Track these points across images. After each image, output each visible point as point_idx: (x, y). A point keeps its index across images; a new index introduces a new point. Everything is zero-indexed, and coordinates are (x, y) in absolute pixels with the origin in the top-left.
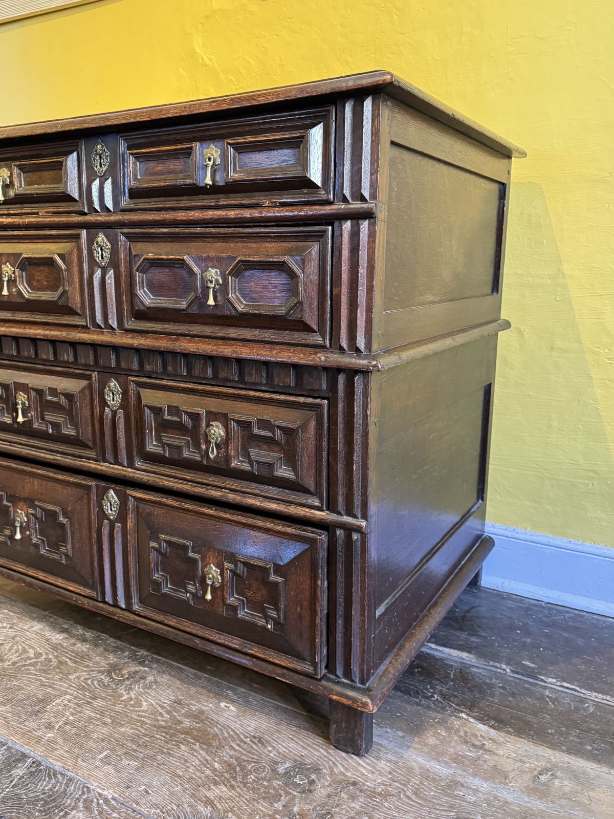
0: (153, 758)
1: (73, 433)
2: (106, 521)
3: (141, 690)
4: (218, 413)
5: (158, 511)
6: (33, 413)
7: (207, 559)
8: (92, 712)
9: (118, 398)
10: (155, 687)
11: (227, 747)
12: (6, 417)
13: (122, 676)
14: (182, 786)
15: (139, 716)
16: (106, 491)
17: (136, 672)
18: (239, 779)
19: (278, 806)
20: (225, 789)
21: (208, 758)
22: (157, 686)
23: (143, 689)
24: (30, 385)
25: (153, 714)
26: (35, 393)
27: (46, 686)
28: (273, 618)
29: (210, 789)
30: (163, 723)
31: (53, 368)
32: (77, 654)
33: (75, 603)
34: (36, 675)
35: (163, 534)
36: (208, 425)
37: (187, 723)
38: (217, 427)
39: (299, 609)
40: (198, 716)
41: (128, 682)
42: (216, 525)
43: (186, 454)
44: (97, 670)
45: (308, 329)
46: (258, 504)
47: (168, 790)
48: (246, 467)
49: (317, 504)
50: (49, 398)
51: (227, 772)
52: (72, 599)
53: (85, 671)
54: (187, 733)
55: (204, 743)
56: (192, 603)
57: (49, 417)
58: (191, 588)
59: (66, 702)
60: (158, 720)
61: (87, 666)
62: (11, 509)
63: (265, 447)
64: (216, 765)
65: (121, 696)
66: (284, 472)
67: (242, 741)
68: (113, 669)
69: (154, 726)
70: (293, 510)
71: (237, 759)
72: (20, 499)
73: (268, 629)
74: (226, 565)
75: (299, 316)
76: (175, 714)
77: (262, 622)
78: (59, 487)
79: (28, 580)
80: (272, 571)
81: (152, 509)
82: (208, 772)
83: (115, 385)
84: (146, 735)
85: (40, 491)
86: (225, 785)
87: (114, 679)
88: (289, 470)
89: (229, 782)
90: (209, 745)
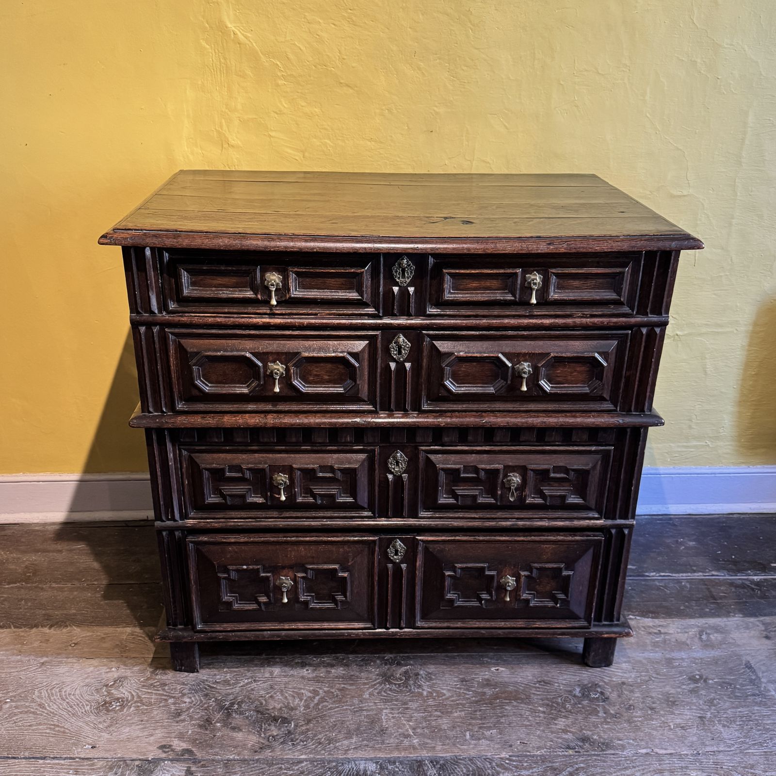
0: (498, 722)
1: (350, 500)
2: (390, 566)
3: (428, 683)
4: (516, 466)
5: (448, 547)
6: (296, 490)
7: (503, 573)
8: (418, 713)
9: (403, 466)
10: (433, 677)
11: (532, 696)
12: (253, 497)
13: (401, 680)
14: (539, 730)
15: (452, 701)
16: (390, 542)
17: (406, 672)
18: (564, 711)
19: (601, 714)
20: (563, 720)
21: (530, 707)
22: (434, 676)
23: (428, 682)
24: (294, 466)
25: (459, 696)
26: (299, 472)
27: (357, 711)
28: (561, 599)
29: (556, 724)
30: (474, 699)
31: (324, 448)
32: (343, 678)
33: (348, 637)
34: (338, 707)
35: (458, 563)
36: (506, 476)
37: (489, 691)
38: (516, 477)
39: (581, 588)
40: (488, 683)
41: (411, 682)
42: (508, 547)
43: (480, 500)
44: (377, 683)
45: (602, 399)
46: (547, 524)
47: (534, 736)
48: (539, 501)
49: (596, 516)
50: (321, 475)
51: (552, 710)
52: (344, 635)
53: (369, 688)
54: (497, 698)
55: (517, 699)
56: (484, 607)
57: (318, 490)
58: (485, 596)
59: (391, 715)
60: (469, 698)
61: (365, 684)
62: (271, 578)
63: (556, 484)
64: (541, 709)
65: (422, 694)
66: (573, 500)
67: (536, 687)
68: (387, 678)
69: (472, 703)
70: (577, 523)
71: (547, 699)
72: (283, 568)
73: (557, 608)
74: (523, 573)
75: (600, 393)
76: (473, 689)
77: (551, 604)
78: (333, 548)
79: (283, 634)
80: (563, 569)
81: (442, 546)
82: (541, 715)
83: (401, 455)
84: (475, 711)
85: (309, 555)
86: (561, 718)
87: (399, 685)
88: (577, 498)
89: (561, 715)
90: (519, 699)
